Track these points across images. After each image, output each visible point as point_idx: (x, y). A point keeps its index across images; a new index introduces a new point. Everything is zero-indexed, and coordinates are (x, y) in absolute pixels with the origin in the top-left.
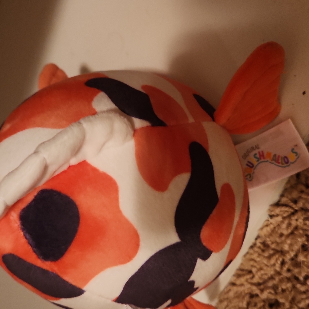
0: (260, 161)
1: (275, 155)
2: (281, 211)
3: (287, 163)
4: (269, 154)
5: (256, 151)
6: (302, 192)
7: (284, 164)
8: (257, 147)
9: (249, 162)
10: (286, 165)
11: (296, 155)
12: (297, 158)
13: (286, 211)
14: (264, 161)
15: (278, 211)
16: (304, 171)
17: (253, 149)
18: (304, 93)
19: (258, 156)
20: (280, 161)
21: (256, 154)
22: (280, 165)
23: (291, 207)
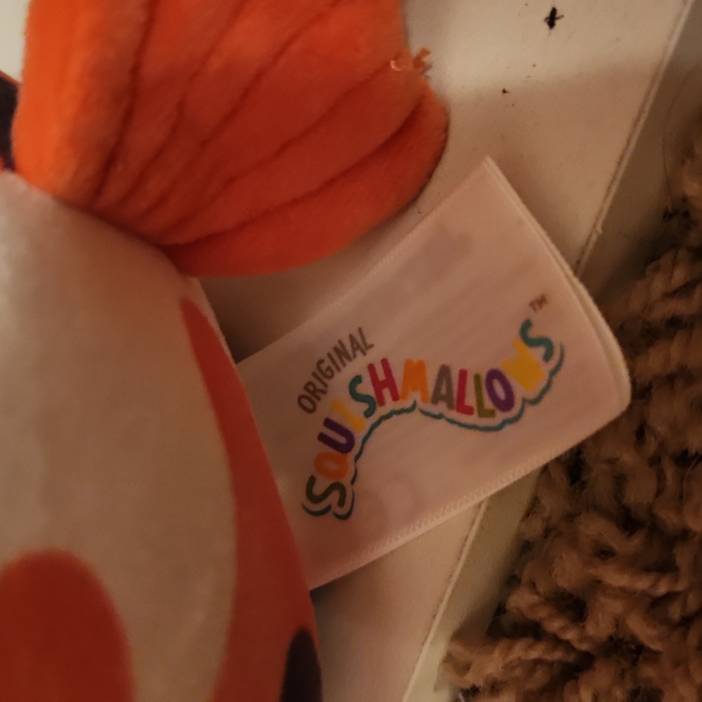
0: (381, 411)
1: (444, 372)
2: (509, 667)
3: (506, 404)
4: (415, 370)
5: (357, 366)
6: (604, 553)
7: (491, 414)
8: (360, 344)
9: (329, 423)
10: (500, 416)
11: (547, 357)
12: (554, 373)
13: (537, 662)
14: (400, 412)
15: (492, 664)
16: (597, 437)
17: (341, 354)
18: (552, 19)
19: (366, 388)
20: (470, 400)
21: (357, 380)
22: (473, 419)
23: (556, 641)
